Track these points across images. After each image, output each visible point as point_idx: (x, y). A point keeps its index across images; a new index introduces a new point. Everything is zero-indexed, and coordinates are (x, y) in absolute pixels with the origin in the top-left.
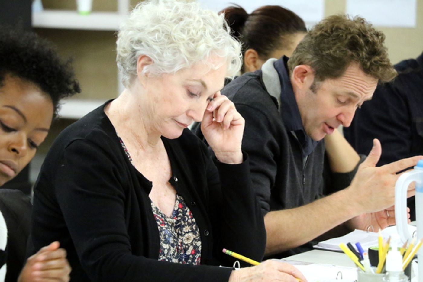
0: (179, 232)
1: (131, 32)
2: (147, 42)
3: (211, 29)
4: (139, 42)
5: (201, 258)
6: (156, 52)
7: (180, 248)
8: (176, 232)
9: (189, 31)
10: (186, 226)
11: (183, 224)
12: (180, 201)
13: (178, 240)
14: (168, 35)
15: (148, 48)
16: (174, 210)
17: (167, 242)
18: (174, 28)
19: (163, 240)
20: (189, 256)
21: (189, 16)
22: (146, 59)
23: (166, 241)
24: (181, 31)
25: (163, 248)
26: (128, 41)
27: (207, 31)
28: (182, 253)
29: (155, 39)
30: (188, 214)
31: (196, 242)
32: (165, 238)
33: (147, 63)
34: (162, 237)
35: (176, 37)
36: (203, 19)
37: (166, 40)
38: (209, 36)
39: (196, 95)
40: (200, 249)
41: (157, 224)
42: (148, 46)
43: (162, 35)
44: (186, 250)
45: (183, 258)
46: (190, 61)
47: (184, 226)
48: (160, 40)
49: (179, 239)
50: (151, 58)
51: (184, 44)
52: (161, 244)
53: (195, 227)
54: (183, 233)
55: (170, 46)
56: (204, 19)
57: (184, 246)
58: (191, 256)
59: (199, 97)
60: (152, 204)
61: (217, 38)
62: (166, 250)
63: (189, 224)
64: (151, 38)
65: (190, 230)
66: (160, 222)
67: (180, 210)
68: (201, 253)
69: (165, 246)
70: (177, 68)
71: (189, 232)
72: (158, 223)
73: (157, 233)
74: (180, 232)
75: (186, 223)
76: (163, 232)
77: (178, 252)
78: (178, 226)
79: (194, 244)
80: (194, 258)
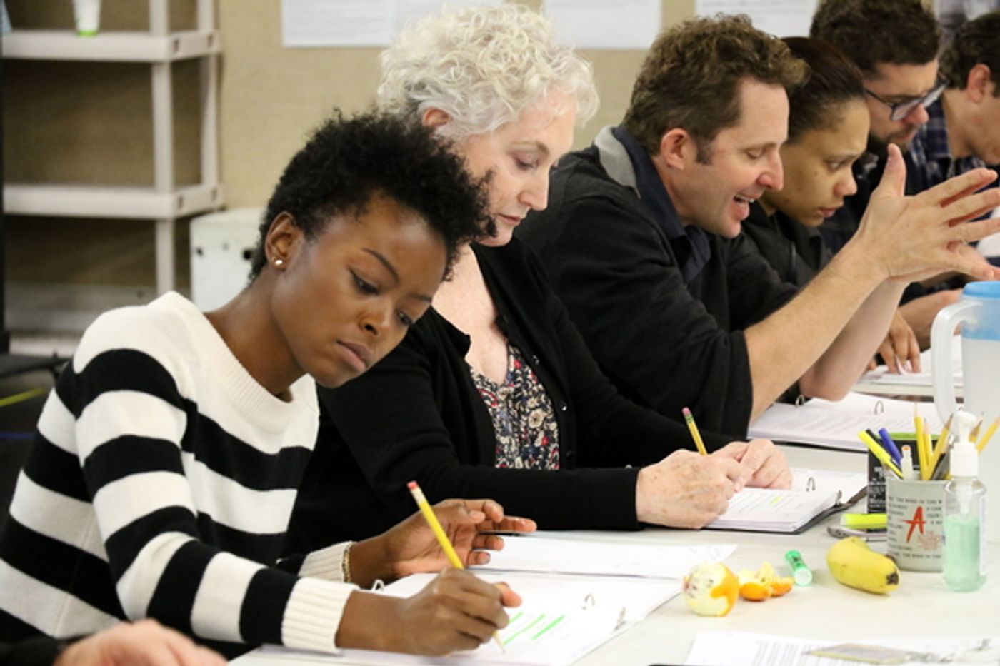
0: (520, 409)
1: (404, 72)
2: (434, 84)
3: (543, 47)
4: (421, 86)
5: (560, 450)
6: (456, 101)
7: (523, 436)
8: (515, 409)
9: (506, 55)
10: (531, 397)
11: (526, 394)
12: (516, 356)
13: (520, 423)
14: (471, 68)
15: (438, 95)
16: (508, 371)
17: (505, 433)
18: (480, 55)
19: (500, 430)
20: (539, 448)
21: (500, 29)
22: (438, 115)
23: (503, 431)
24: (494, 58)
25: (500, 444)
26: (401, 87)
27: (537, 52)
28: (527, 446)
29: (450, 78)
30: (530, 377)
31: (548, 424)
32: (502, 427)
33: (440, 121)
34: (496, 426)
35: (486, 70)
36: (526, 31)
37: (470, 78)
38: (543, 60)
39: (530, 166)
40: (556, 436)
41: (486, 405)
42: (439, 91)
43: (461, 70)
44: (533, 439)
45: (528, 453)
46: (516, 107)
47: (528, 398)
48: (459, 78)
49: (521, 421)
50: (448, 112)
51: (500, 80)
52: (496, 438)
53: (545, 399)
54: (528, 411)
55: (477, 85)
56: (528, 31)
57: (530, 432)
58: (542, 449)
59: (536, 168)
60: (472, 371)
61: (555, 61)
62: (506, 447)
63: (536, 395)
64: (443, 77)
65: (538, 405)
66: (489, 399)
67: (518, 372)
68: (559, 443)
69: (504, 440)
70: (493, 125)
71: (537, 407)
72: (488, 402)
73: (489, 420)
74: (522, 409)
75: (531, 393)
76: (498, 417)
77: (521, 444)
78: (517, 399)
79: (546, 428)
80: (547, 452)
